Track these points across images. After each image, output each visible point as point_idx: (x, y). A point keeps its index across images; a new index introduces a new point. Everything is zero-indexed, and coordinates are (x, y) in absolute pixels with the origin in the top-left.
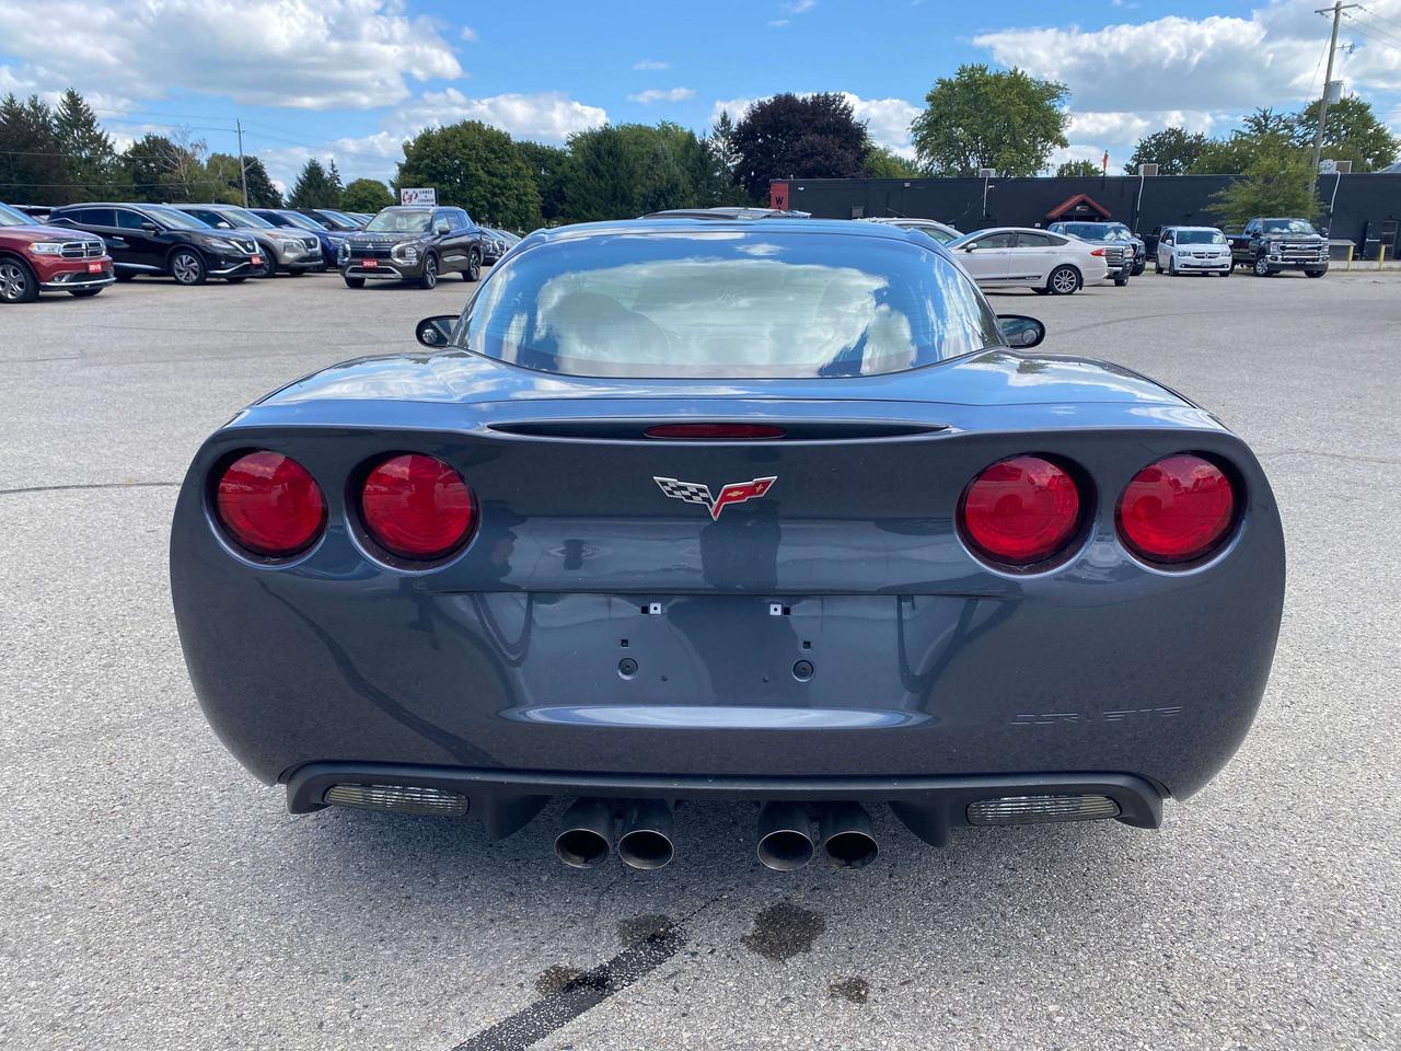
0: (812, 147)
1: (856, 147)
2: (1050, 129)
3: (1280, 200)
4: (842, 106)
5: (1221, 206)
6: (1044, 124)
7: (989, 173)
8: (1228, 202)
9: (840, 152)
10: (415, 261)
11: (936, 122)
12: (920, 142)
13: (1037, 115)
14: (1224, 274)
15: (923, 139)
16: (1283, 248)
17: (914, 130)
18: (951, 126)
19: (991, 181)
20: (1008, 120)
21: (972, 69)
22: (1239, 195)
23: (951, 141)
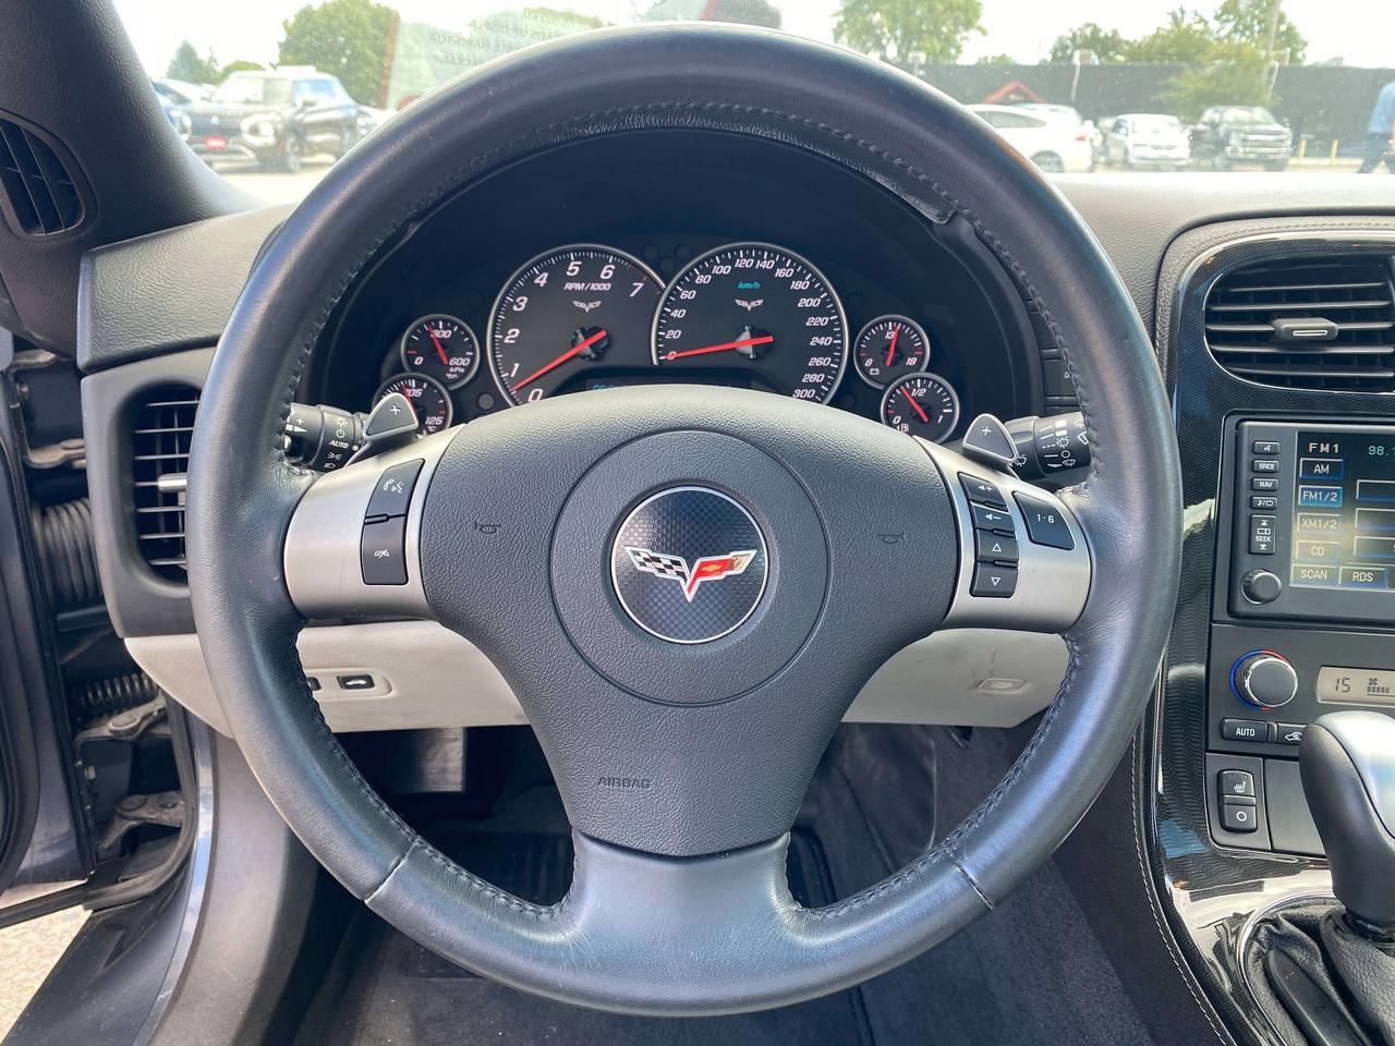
2: (969, 17)
3: (1234, 87)
5: (1173, 95)
6: (966, 11)
8: (1180, 89)
10: (271, 140)
14: (1180, 169)
16: (1245, 140)
18: (868, 12)
19: (921, 67)
22: (1190, 82)
23: (869, 28)
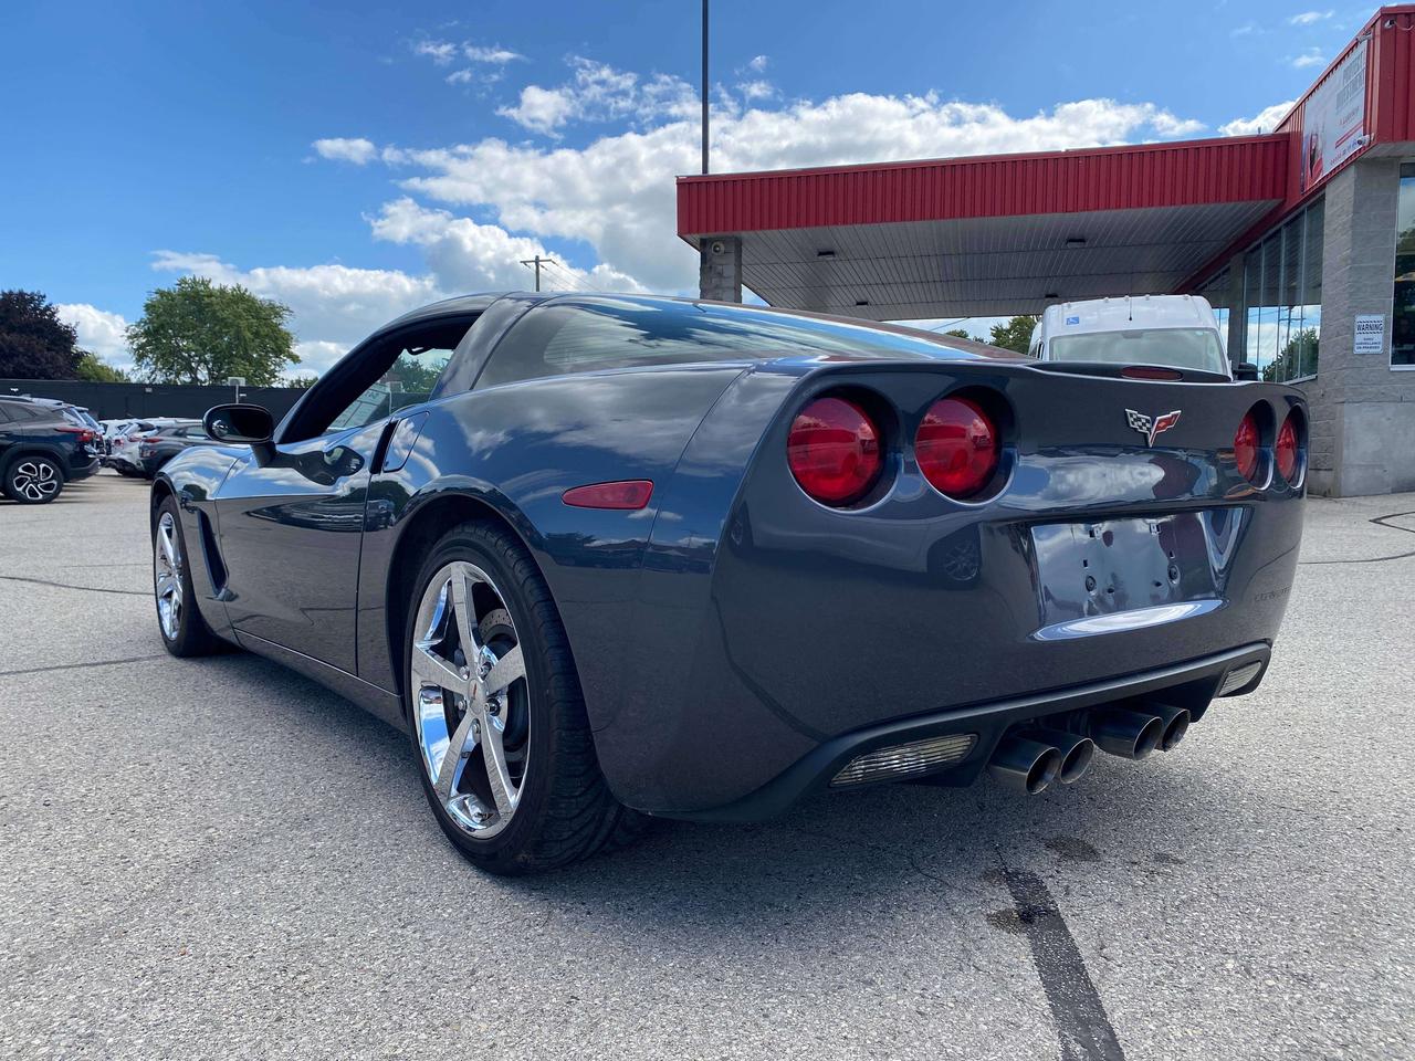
0: (12, 348)
1: (67, 350)
2: (279, 345)
4: (43, 306)
6: (275, 340)
7: (238, 382)
9: (49, 354)
11: (156, 331)
12: (137, 350)
13: (264, 331)
15: (141, 347)
17: (129, 337)
19: (242, 390)
20: (238, 332)
21: (194, 281)
